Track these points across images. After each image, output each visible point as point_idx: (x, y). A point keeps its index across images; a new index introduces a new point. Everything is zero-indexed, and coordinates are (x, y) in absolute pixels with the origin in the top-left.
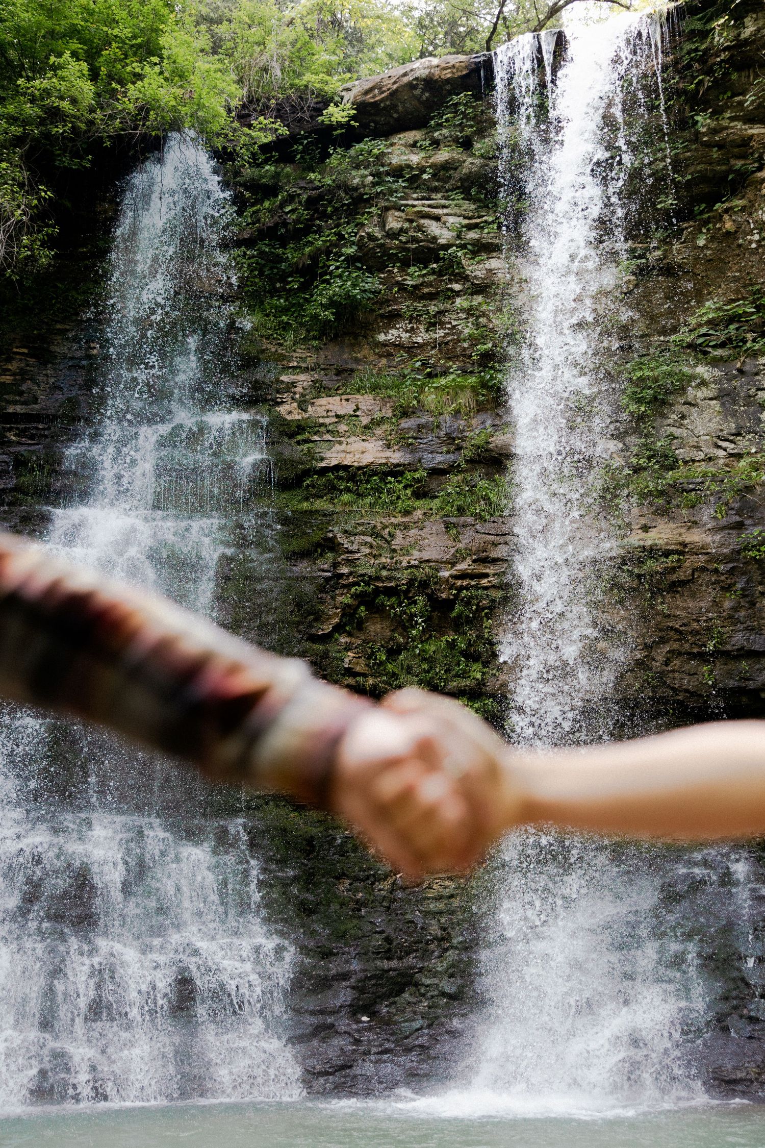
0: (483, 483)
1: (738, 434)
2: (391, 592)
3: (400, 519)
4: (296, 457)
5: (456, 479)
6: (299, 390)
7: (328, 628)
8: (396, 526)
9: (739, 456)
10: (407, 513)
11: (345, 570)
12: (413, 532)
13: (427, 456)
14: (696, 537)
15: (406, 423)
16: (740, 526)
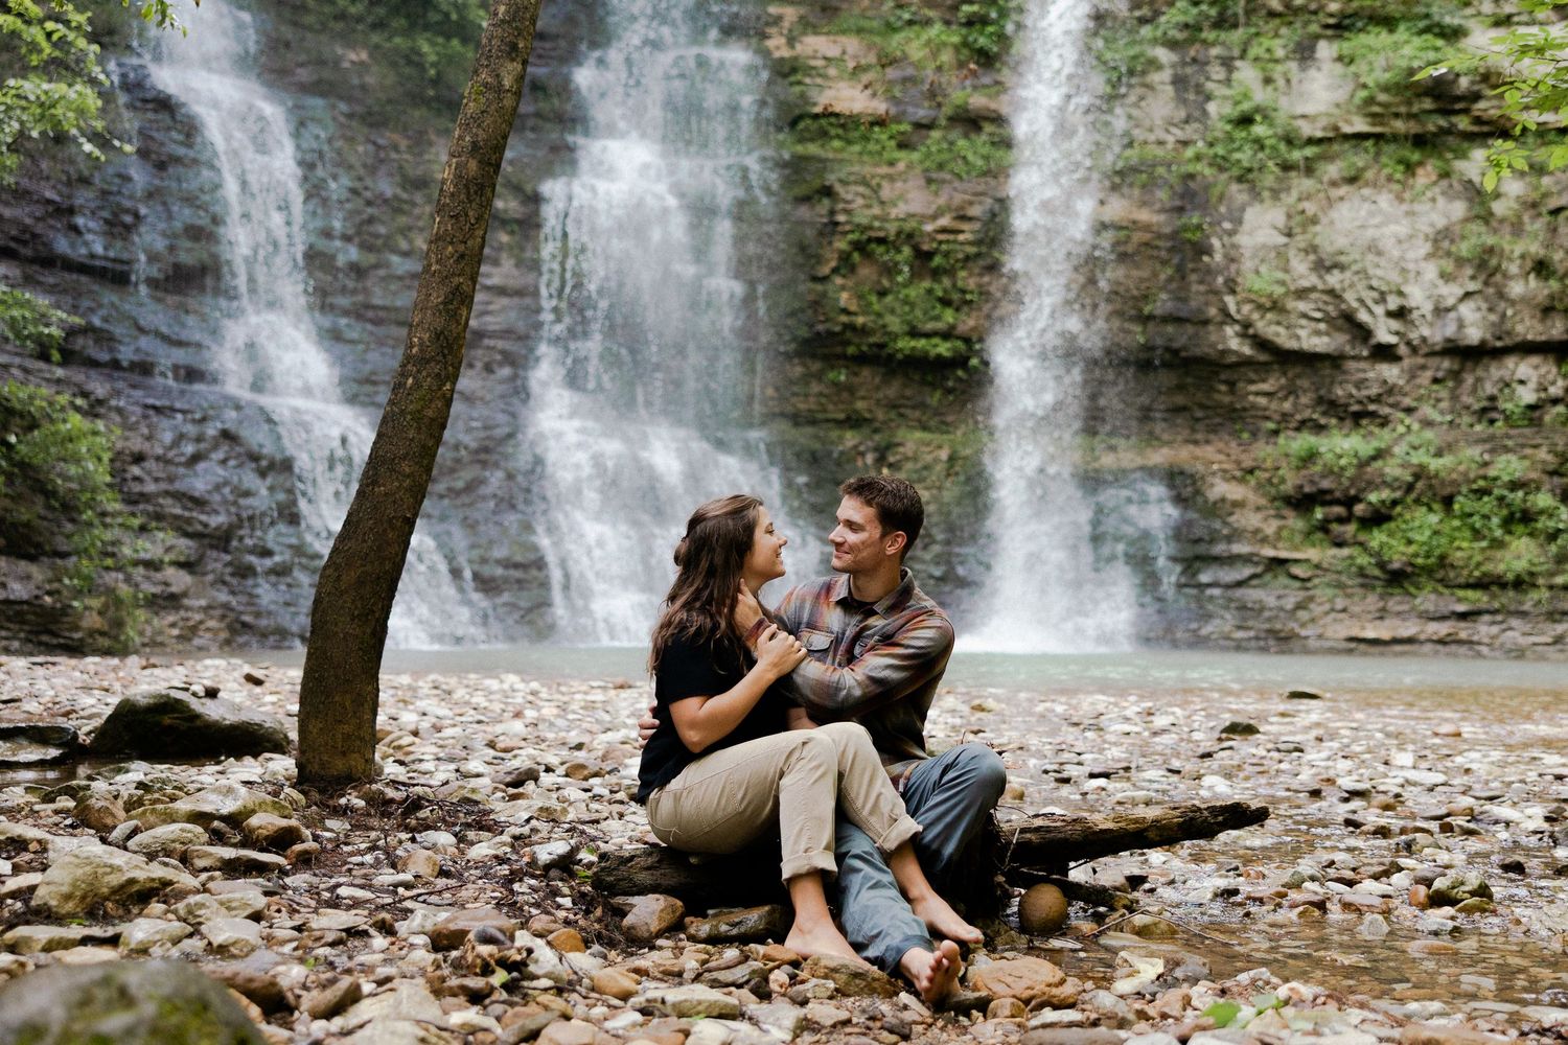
0: (962, 143)
1: (1187, 122)
2: (881, 241)
3: (884, 170)
4: (791, 98)
5: (936, 134)
6: (786, 24)
7: (825, 270)
8: (883, 177)
9: (1185, 143)
10: (891, 164)
11: (841, 218)
12: (899, 184)
13: (910, 109)
14: (1144, 216)
15: (892, 73)
16: (1181, 210)
